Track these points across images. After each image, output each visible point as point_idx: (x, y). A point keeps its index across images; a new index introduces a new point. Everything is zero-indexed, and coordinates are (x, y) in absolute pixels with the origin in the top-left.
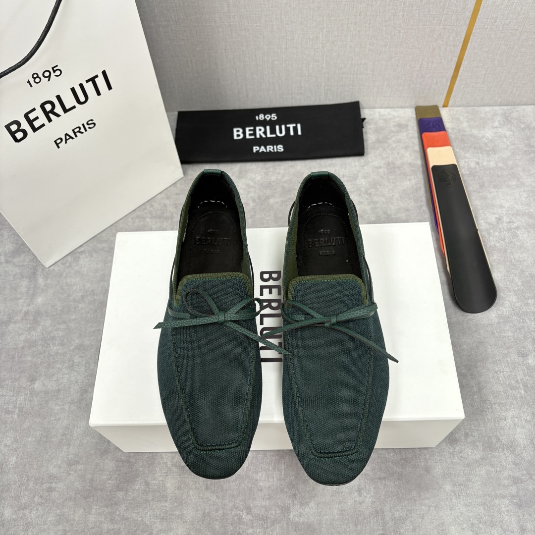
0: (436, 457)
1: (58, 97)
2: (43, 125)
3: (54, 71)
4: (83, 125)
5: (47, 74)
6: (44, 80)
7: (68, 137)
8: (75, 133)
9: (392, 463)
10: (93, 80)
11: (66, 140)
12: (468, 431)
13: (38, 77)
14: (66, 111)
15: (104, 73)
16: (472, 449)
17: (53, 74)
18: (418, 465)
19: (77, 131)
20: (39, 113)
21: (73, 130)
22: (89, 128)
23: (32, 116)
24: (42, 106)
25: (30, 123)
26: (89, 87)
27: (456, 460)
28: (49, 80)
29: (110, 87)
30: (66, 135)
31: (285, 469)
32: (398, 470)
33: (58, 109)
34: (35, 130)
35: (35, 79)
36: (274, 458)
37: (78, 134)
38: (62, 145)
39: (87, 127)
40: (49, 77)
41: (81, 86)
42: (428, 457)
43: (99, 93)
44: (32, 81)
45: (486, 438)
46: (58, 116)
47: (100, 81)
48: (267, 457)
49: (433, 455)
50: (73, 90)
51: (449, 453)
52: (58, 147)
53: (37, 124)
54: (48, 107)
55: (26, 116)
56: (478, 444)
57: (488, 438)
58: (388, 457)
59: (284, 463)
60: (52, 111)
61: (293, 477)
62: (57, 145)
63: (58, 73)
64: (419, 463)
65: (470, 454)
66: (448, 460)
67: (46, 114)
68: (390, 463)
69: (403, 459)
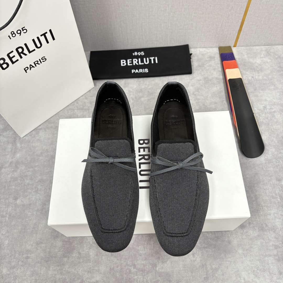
0: (234, 236)
1: (26, 45)
2: (18, 60)
3: (23, 30)
4: (40, 60)
5: (19, 32)
6: (17, 35)
8: (35, 64)
9: (210, 239)
10: (44, 35)
11: (30, 68)
12: (250, 221)
13: (14, 33)
14: (30, 52)
15: (50, 31)
16: (253, 231)
17: (22, 32)
18: (224, 240)
19: (36, 63)
20: (15, 53)
21: (34, 63)
22: (43, 61)
23: (11, 55)
24: (17, 50)
25: (11, 59)
26: (42, 39)
27: (244, 237)
28: (20, 35)
29: (54, 39)
30: (30, 65)
31: (153, 244)
32: (214, 243)
33: (26, 51)
34: (13, 63)
35: (12, 34)
36: (147, 238)
37: (37, 65)
38: (28, 71)
39: (42, 61)
40: (20, 33)
41: (38, 38)
42: (229, 236)
43: (48, 42)
44: (11, 36)
46: (26, 55)
47: (48, 35)
48: (143, 237)
49: (232, 234)
50: (33, 40)
51: (240, 233)
52: (26, 72)
53: (14, 60)
54: (20, 50)
55: (8, 55)
56: (256, 228)
57: (261, 225)
58: (208, 236)
59: (153, 241)
60: (22, 52)
61: (158, 248)
62: (26, 71)
63: (25, 31)
64: (225, 239)
65: (251, 233)
66: (240, 237)
67: (19, 54)
68: (209, 239)
69: (216, 237)
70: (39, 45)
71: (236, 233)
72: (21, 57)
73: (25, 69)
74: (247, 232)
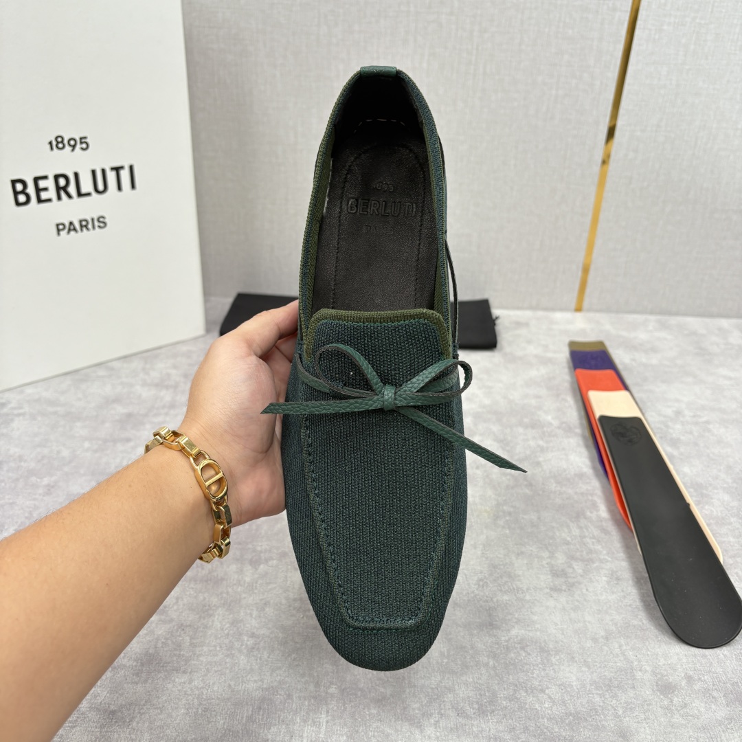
0: (637, 713)
1: (76, 175)
2: (49, 200)
3: (81, 143)
4: (93, 220)
5: (72, 143)
6: (68, 148)
7: (71, 228)
8: (82, 226)
9: (550, 719)
10: (117, 170)
11: (69, 230)
12: (691, 673)
13: (62, 142)
14: (80, 194)
15: (131, 168)
16: (706, 703)
17: (78, 146)
18: (604, 726)
19: (84, 225)
20: (50, 183)
21: (81, 221)
22: (99, 227)
23: (42, 184)
24: (57, 177)
25: (38, 190)
26: (111, 176)
27: (677, 719)
28: (73, 150)
29: (133, 186)
30: (71, 223)
31: (327, 722)
32: (564, 734)
33: (72, 189)
34: (40, 201)
35: (58, 143)
36: (307, 703)
37: (84, 229)
38: (63, 233)
39: (96, 224)
40: (74, 147)
41: (104, 171)
42: (620, 712)
43: (119, 188)
44: (54, 143)
45: (728, 685)
46: (69, 196)
47: (125, 174)
48: (292, 699)
49: (631, 709)
50: (94, 172)
51: (661, 707)
52: (59, 234)
53: (44, 195)
54: (62, 182)
55: (36, 180)
56: (715, 694)
57: (733, 685)
58: (539, 709)
59: (328, 712)
60: (65, 189)
61: (345, 738)
62: (59, 230)
63: (84, 146)
64: (604, 723)
65: (702, 710)
66: (662, 719)
67: (58, 188)
68: (546, 720)
69: (571, 714)
70: (101, 187)
71: (646, 707)
72: (59, 198)
73: (58, 225)
74: (685, 704)
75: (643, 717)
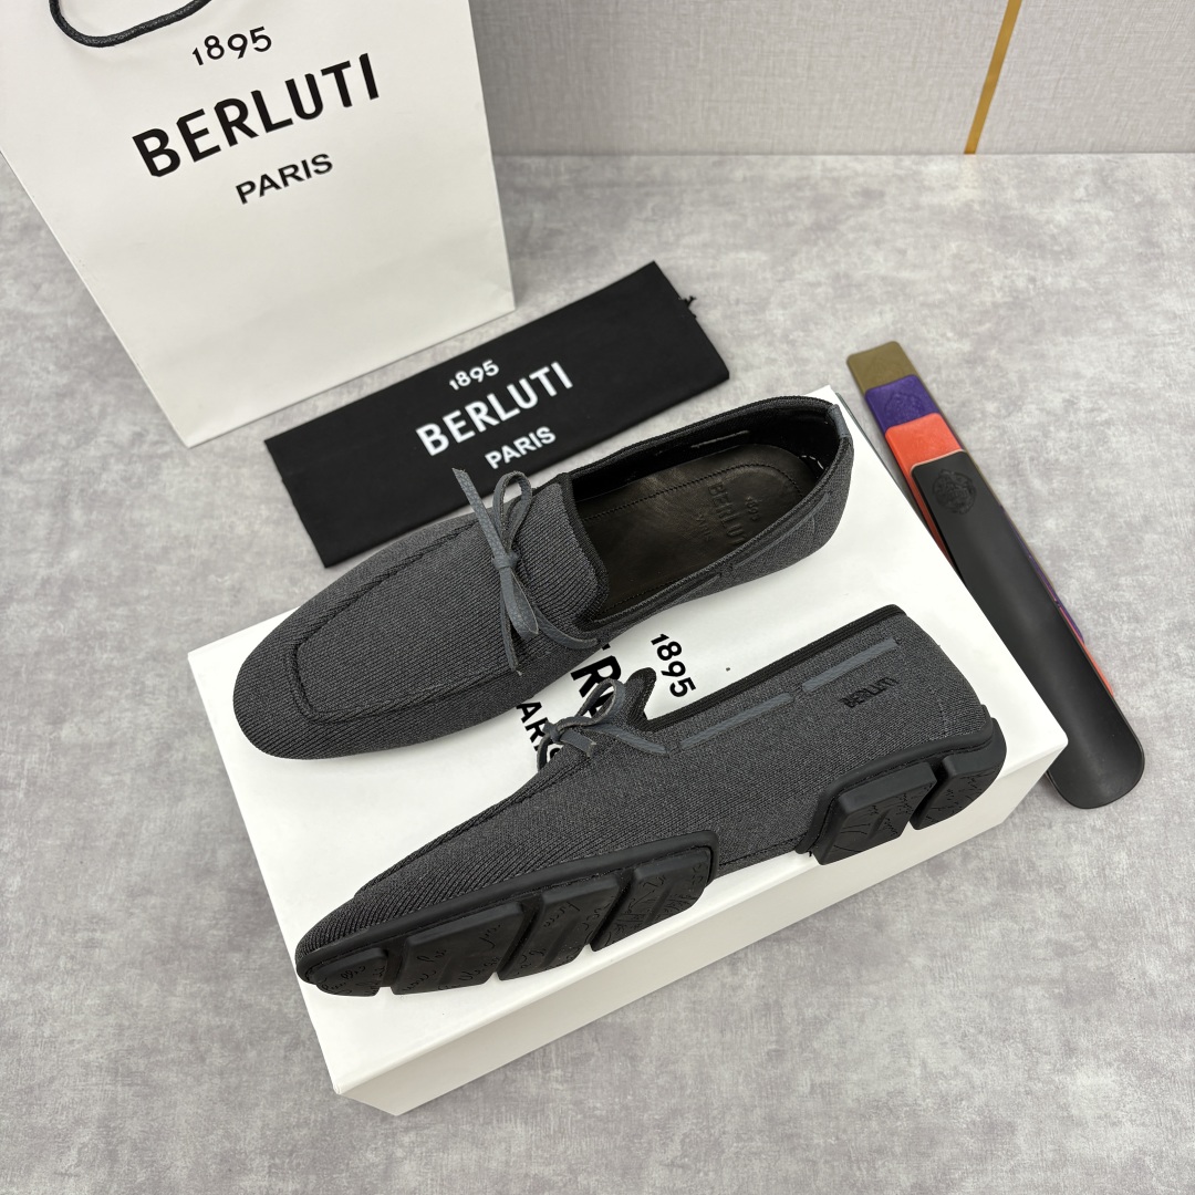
70: (309, 107)
71: (910, 891)
72: (232, 141)
73: (240, 189)
74: (953, 888)
75: (904, 903)
